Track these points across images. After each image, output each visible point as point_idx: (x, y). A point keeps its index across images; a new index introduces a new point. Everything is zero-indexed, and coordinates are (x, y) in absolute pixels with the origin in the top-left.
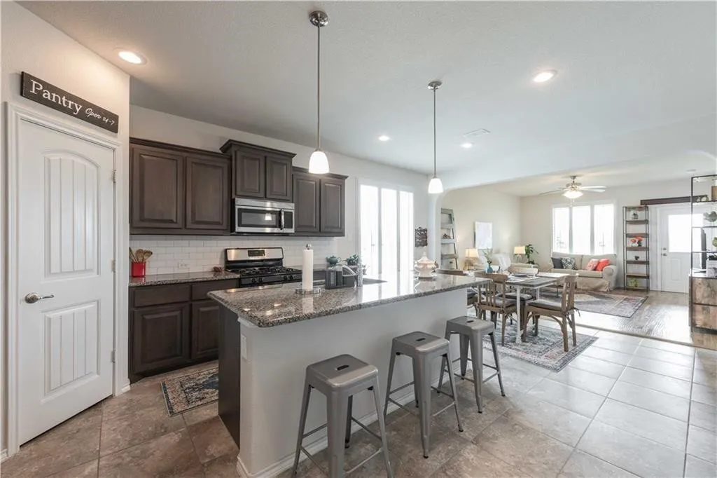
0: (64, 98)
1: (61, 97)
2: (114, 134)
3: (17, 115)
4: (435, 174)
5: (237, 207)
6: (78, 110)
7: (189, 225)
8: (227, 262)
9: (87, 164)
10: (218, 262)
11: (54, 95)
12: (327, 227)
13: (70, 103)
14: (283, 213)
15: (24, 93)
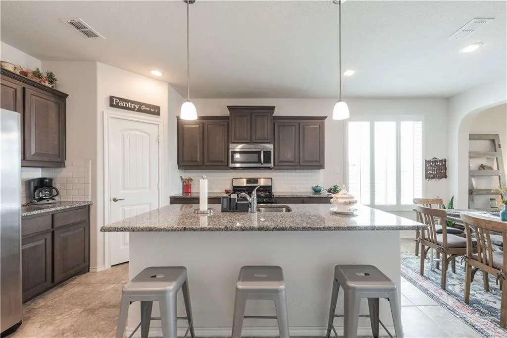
0: (130, 104)
1: (128, 103)
2: (158, 116)
3: (108, 116)
4: (340, 98)
5: (230, 150)
6: (137, 108)
7: (206, 163)
8: (233, 186)
9: (144, 134)
10: (229, 187)
11: (125, 103)
12: (305, 162)
13: (133, 105)
14: (262, 152)
15: (112, 105)
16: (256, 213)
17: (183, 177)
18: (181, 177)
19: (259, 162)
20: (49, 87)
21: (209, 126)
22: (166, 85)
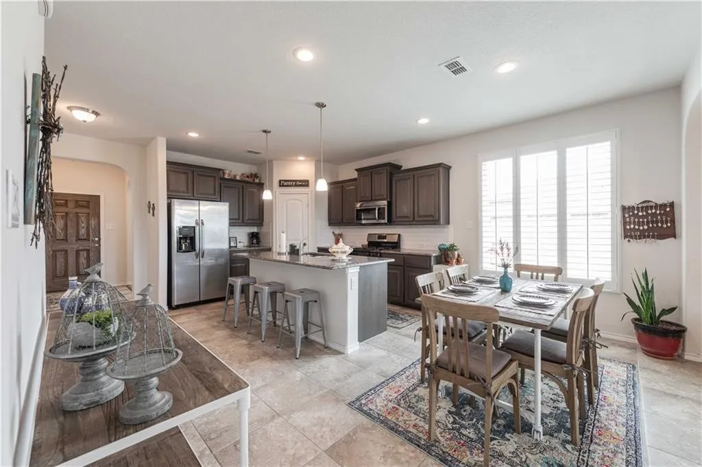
0: (290, 182)
2: (308, 187)
3: (279, 194)
5: (356, 209)
6: (294, 184)
8: (368, 241)
9: (299, 202)
11: (287, 183)
12: (420, 217)
14: (377, 209)
15: (280, 186)
17: (336, 233)
18: (333, 233)
19: (375, 219)
20: (257, 181)
21: (347, 188)
22: (314, 162)
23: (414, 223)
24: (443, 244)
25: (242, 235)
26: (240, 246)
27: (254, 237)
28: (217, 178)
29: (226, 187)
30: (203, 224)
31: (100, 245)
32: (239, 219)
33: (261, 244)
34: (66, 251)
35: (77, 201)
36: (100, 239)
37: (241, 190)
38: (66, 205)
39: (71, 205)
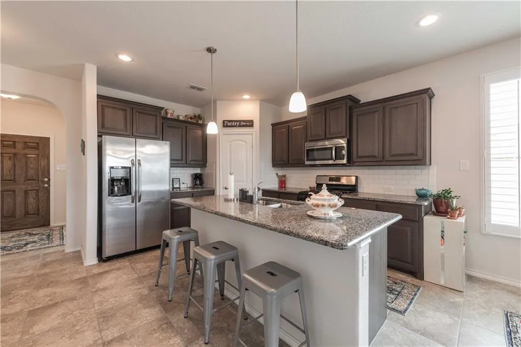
1: (233, 123)
2: (252, 128)
3: (222, 134)
5: (306, 149)
6: (238, 125)
8: (317, 184)
9: (243, 143)
12: (393, 156)
13: (236, 123)
14: (334, 148)
15: (224, 126)
16: (257, 205)
17: (279, 174)
18: (277, 174)
19: (331, 159)
20: (200, 122)
21: (293, 128)
22: (258, 103)
23: (384, 163)
24: (423, 189)
25: (185, 176)
26: (184, 187)
27: (197, 178)
28: (158, 118)
29: (169, 127)
30: (140, 164)
31: (50, 186)
32: (182, 160)
33: (204, 185)
34: (14, 191)
35: (26, 143)
36: (49, 180)
37: (184, 130)
38: (14, 145)
39: (19, 146)
